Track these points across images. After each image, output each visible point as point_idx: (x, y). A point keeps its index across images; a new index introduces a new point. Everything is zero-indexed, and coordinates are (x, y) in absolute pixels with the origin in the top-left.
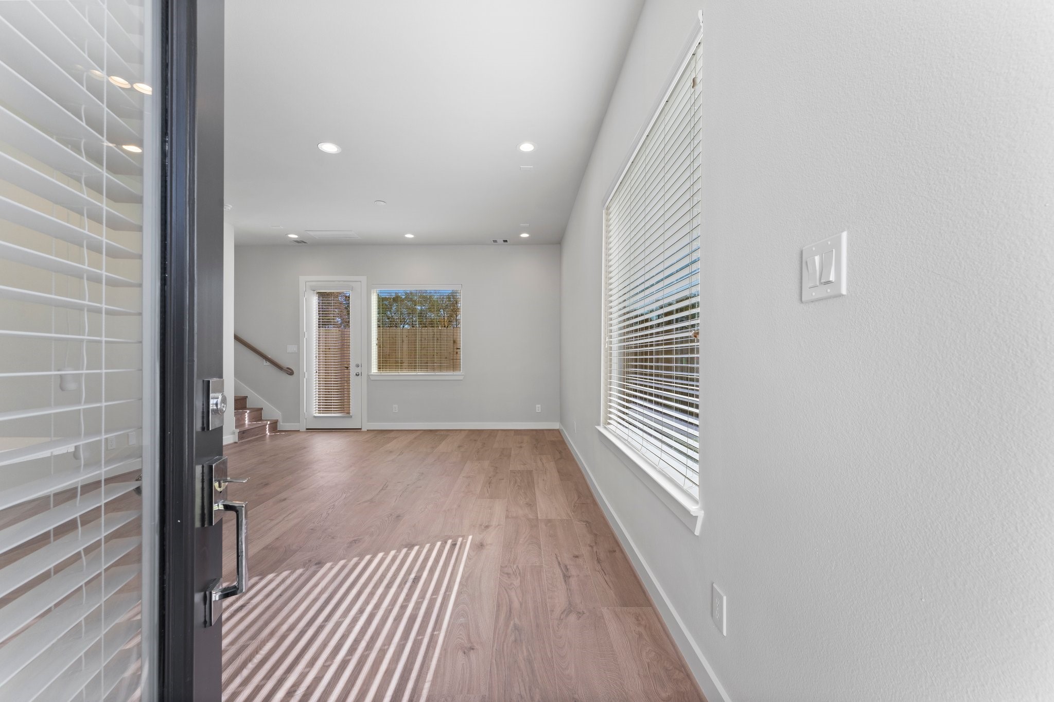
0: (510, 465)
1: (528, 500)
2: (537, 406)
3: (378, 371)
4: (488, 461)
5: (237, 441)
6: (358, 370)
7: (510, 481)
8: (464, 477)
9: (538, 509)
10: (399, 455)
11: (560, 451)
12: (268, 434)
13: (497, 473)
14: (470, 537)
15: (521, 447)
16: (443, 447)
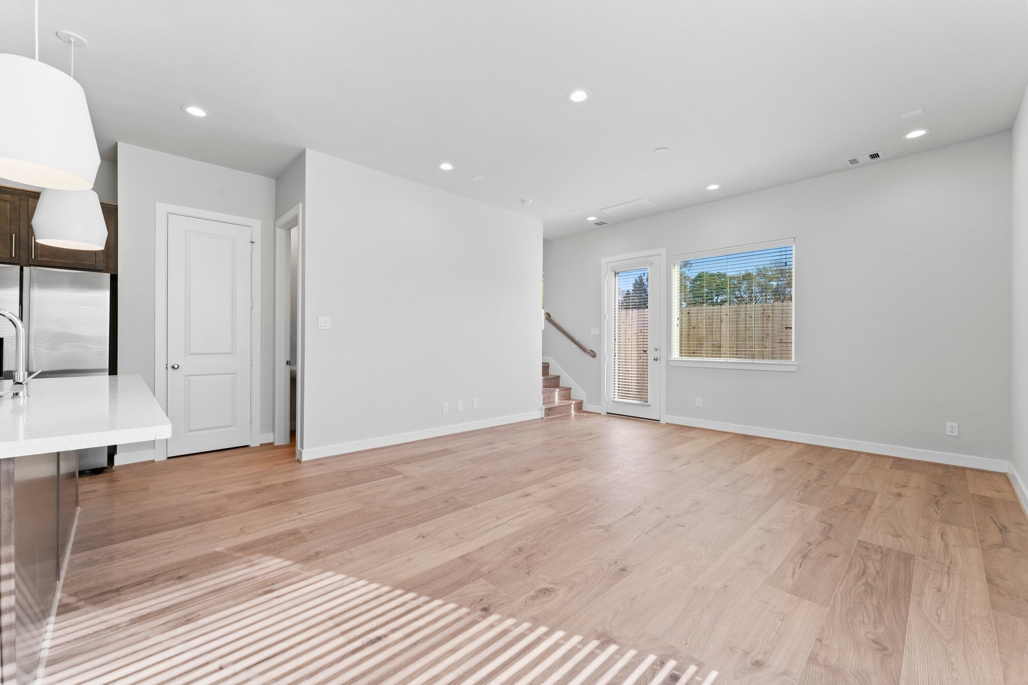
0: (864, 529)
1: (881, 630)
2: (949, 424)
3: (680, 356)
4: (820, 508)
5: (543, 416)
6: (657, 355)
7: (851, 565)
8: (760, 528)
9: (904, 670)
10: (684, 465)
11: (1004, 527)
12: (573, 413)
13: (828, 538)
14: (713, 674)
15: (900, 495)
16: (752, 465)
